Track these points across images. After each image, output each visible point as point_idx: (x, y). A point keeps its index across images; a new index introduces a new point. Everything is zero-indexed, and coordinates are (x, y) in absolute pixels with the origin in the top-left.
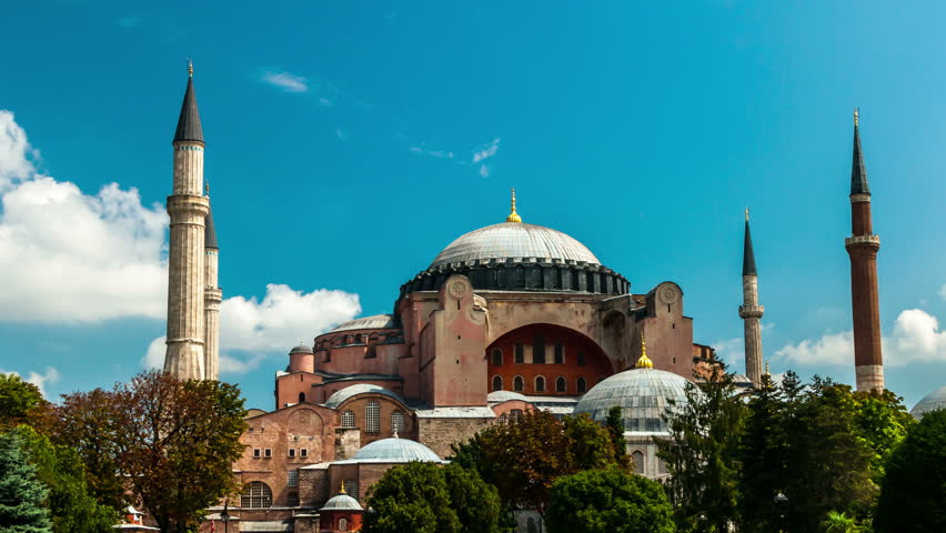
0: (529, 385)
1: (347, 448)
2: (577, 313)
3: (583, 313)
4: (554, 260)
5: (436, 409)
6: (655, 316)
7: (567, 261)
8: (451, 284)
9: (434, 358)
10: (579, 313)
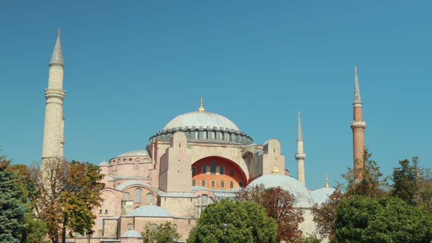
0: (208, 184)
1: (127, 210)
2: (231, 152)
3: (234, 152)
4: (221, 128)
5: (168, 193)
6: (268, 153)
7: (227, 129)
8: (176, 135)
9: (167, 170)
10: (232, 152)
